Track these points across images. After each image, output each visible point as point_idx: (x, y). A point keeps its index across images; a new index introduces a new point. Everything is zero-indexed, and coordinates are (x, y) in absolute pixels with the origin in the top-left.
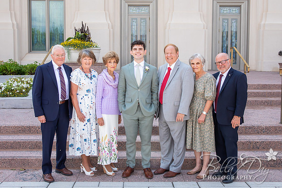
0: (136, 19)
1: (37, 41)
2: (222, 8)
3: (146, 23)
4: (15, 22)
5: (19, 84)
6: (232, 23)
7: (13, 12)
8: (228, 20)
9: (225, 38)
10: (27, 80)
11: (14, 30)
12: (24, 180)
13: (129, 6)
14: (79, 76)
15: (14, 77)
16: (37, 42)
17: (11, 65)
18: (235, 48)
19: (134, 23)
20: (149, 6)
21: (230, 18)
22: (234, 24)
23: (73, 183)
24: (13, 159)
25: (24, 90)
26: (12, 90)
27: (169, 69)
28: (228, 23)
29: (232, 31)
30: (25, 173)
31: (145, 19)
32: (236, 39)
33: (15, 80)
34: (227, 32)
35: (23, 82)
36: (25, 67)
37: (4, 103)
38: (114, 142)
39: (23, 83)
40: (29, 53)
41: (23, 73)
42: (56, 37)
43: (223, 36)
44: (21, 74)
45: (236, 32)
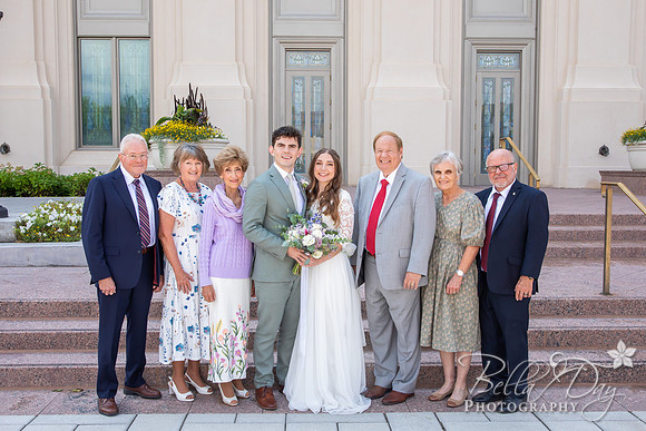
0: (303, 79)
1: (94, 125)
2: (481, 55)
3: (323, 88)
4: (46, 85)
5: (62, 215)
6: (503, 87)
7: (42, 64)
8: (493, 80)
9: (489, 118)
10: (77, 206)
11: (45, 102)
12: (82, 411)
13: (287, 50)
14: (178, 197)
15: (51, 200)
16: (92, 127)
17: (40, 175)
18: (509, 139)
19: (299, 88)
20: (329, 50)
21: (498, 77)
22: (507, 90)
23: (182, 416)
24: (58, 369)
25: (72, 228)
26: (47, 228)
27: (385, 183)
28: (494, 86)
29: (502, 103)
30: (84, 398)
31: (321, 78)
32: (511, 121)
33: (53, 205)
34: (493, 105)
35: (69, 211)
36: (69, 179)
37: (31, 255)
38: (239, 335)
39: (70, 213)
40: (76, 149)
41: (65, 193)
42: (134, 116)
43: (483, 115)
44: (61, 195)
45: (511, 105)
